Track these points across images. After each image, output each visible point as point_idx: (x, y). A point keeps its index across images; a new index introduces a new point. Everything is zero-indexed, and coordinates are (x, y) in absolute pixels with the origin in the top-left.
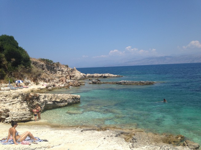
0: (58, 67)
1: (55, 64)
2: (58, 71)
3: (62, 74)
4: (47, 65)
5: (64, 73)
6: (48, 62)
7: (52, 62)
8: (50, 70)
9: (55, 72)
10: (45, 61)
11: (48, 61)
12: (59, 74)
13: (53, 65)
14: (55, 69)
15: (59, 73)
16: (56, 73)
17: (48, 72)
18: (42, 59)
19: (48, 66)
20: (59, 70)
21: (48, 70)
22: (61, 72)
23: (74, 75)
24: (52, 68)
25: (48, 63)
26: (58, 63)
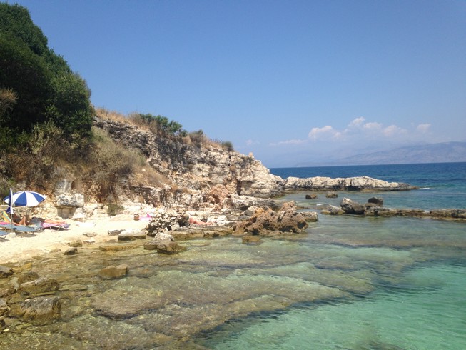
0: (199, 147)
1: (188, 138)
2: (199, 162)
3: (209, 175)
4: (162, 139)
5: (218, 169)
6: (162, 127)
7: (176, 127)
8: (171, 157)
9: (189, 165)
10: (155, 123)
11: (165, 125)
12: (200, 173)
13: (180, 140)
14: (188, 156)
15: (200, 170)
16: (190, 169)
17: (164, 167)
18: (143, 117)
19: (164, 142)
20: (202, 161)
21: (164, 159)
22: (206, 168)
23: (251, 178)
24: (176, 151)
25: (163, 132)
26: (200, 133)
